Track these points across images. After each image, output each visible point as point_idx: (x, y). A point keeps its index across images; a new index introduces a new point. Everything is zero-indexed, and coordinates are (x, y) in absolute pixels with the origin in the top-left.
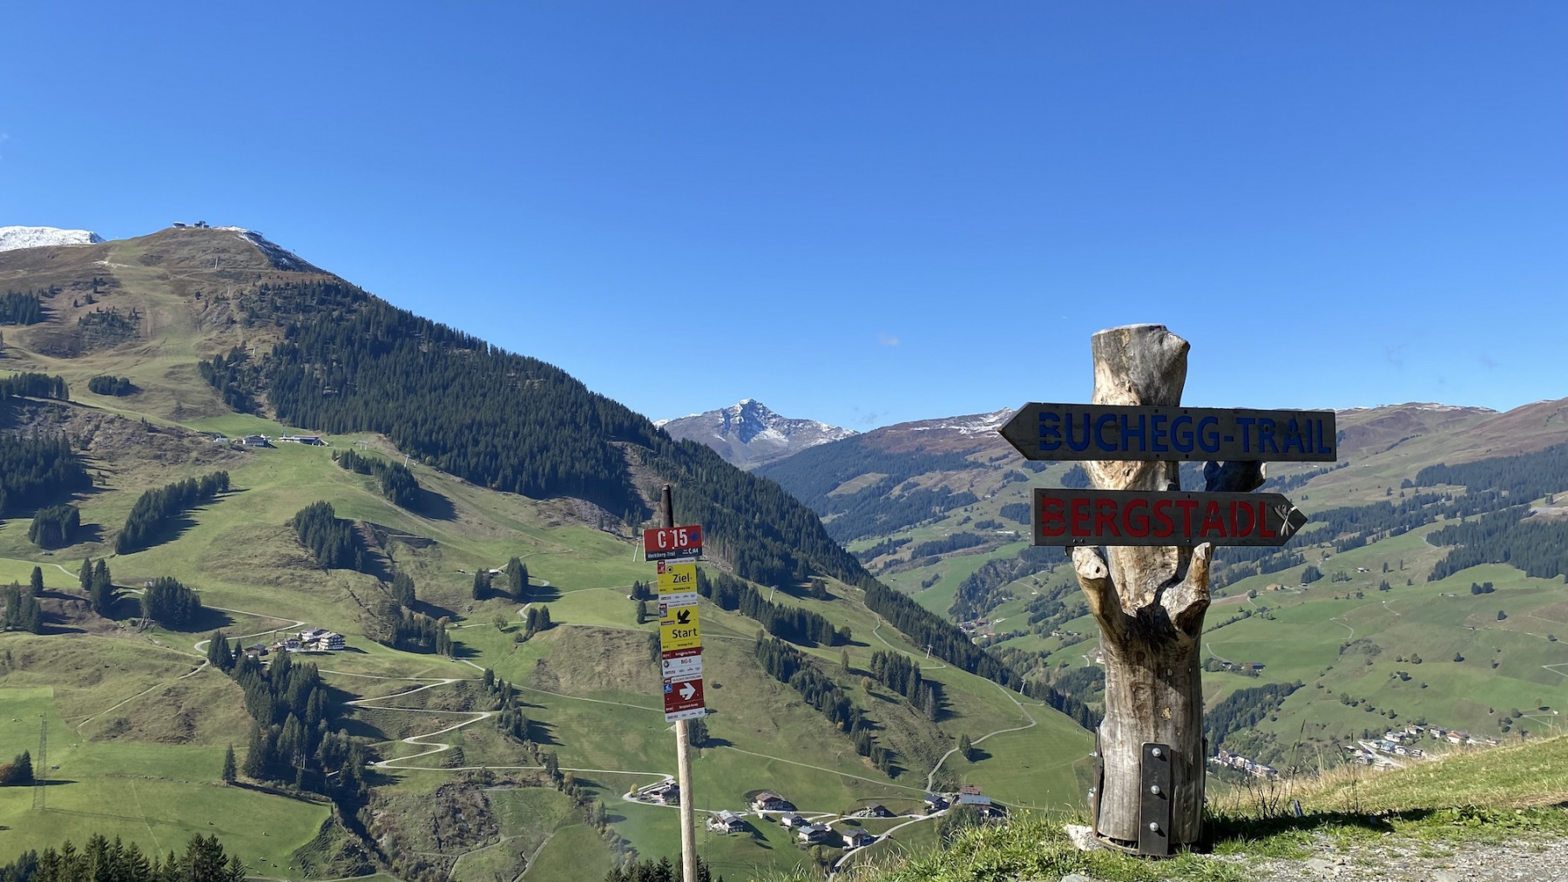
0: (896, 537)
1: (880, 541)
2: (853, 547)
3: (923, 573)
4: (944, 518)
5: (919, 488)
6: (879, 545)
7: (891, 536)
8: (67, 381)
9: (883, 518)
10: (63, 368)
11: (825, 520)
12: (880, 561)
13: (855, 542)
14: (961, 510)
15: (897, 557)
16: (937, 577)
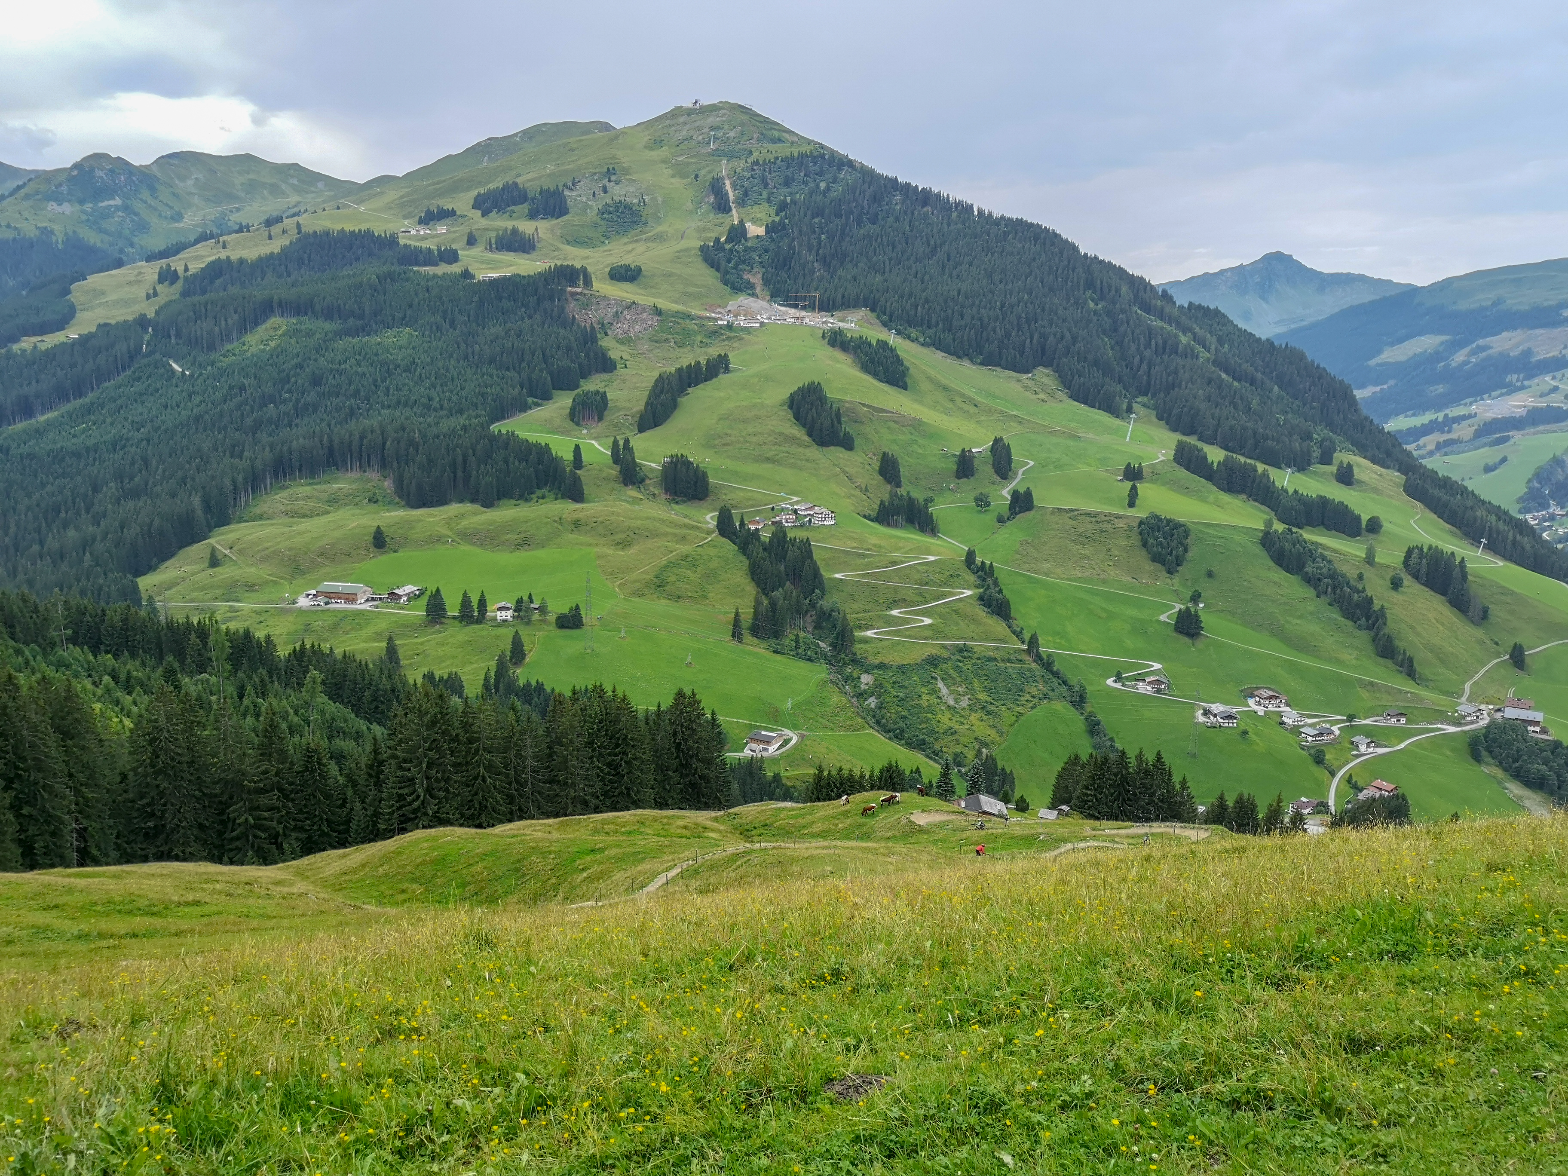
0: (1455, 412)
1: (1434, 417)
2: (1393, 425)
3: (1487, 454)
4: (1523, 388)
5: (1490, 352)
6: (1431, 421)
7: (1447, 411)
8: (589, 269)
9: (1440, 389)
10: (587, 258)
11: (1359, 394)
12: (1430, 441)
13: (1401, 418)
14: (1548, 378)
15: (1453, 436)
16: (1504, 460)
